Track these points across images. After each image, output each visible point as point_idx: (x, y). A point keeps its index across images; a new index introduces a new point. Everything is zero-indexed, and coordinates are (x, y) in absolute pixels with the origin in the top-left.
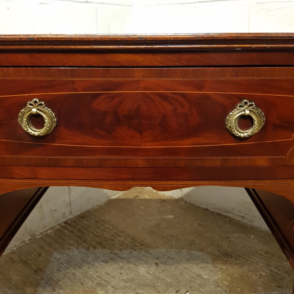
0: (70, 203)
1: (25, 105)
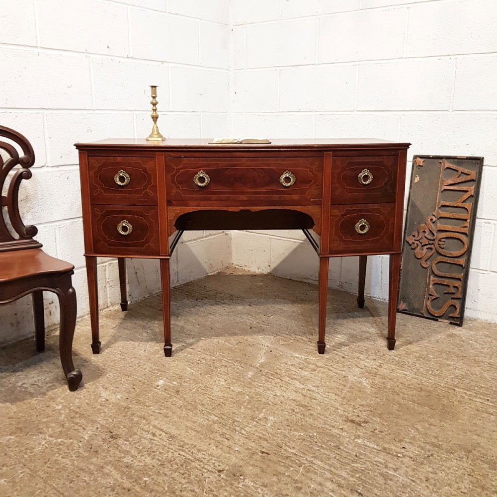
0: (178, 272)
1: (197, 173)
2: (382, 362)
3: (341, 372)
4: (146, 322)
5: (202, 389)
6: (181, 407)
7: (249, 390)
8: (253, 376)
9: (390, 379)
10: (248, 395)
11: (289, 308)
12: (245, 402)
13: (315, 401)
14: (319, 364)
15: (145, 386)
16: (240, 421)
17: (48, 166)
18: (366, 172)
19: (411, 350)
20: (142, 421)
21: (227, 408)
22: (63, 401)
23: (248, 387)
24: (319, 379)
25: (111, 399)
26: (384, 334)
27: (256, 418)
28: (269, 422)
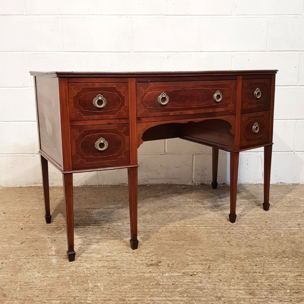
8: (58, 262)
10: (67, 276)
12: (69, 281)
13: (117, 262)
14: (98, 238)
16: (78, 295)
21: (59, 291)
23: (62, 271)
24: (106, 247)
27: (89, 289)
28: (100, 288)
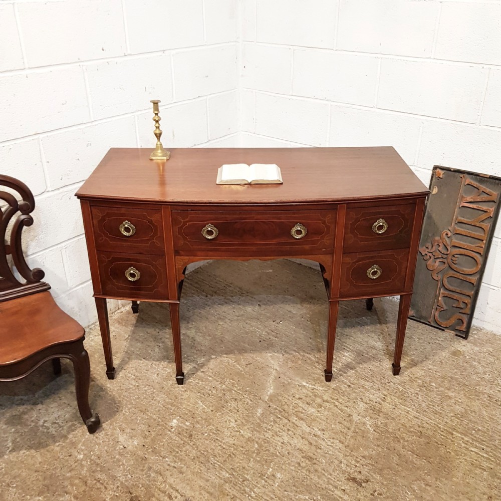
1: (205, 226)
2: (385, 393)
3: (346, 408)
4: (157, 330)
5: (214, 433)
6: (194, 459)
7: (257, 434)
8: (262, 414)
9: (393, 419)
10: (257, 442)
11: (298, 310)
12: (254, 452)
13: (320, 451)
14: (325, 398)
15: (160, 427)
16: (250, 479)
17: (48, 191)
18: (381, 222)
19: (415, 376)
20: (159, 478)
21: (237, 460)
22: (83, 448)
23: (257, 431)
24: (325, 419)
25: (128, 446)
26: (390, 350)
27: (265, 476)
28: (276, 481)
